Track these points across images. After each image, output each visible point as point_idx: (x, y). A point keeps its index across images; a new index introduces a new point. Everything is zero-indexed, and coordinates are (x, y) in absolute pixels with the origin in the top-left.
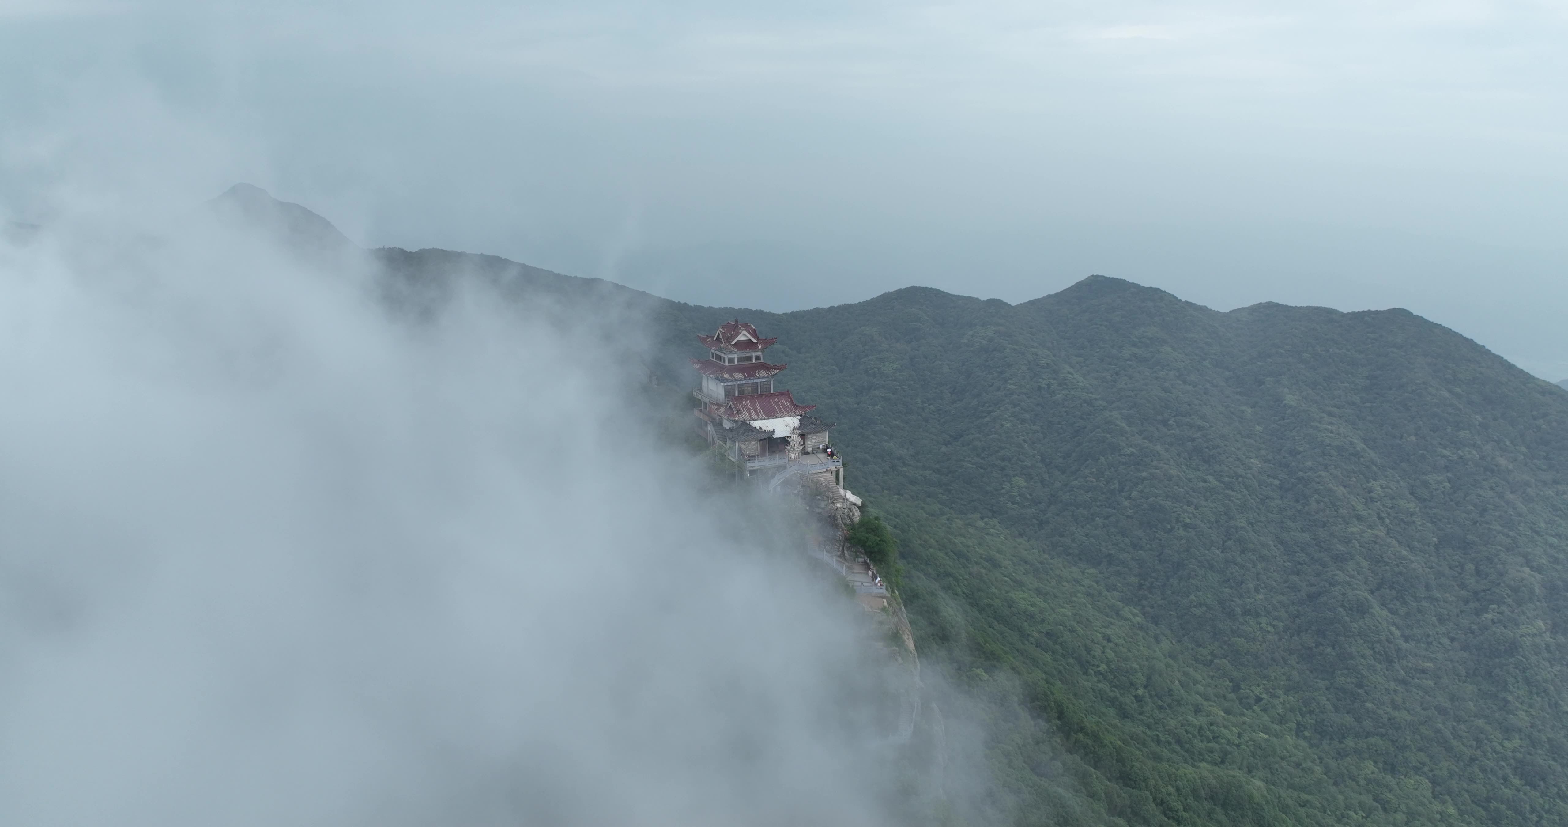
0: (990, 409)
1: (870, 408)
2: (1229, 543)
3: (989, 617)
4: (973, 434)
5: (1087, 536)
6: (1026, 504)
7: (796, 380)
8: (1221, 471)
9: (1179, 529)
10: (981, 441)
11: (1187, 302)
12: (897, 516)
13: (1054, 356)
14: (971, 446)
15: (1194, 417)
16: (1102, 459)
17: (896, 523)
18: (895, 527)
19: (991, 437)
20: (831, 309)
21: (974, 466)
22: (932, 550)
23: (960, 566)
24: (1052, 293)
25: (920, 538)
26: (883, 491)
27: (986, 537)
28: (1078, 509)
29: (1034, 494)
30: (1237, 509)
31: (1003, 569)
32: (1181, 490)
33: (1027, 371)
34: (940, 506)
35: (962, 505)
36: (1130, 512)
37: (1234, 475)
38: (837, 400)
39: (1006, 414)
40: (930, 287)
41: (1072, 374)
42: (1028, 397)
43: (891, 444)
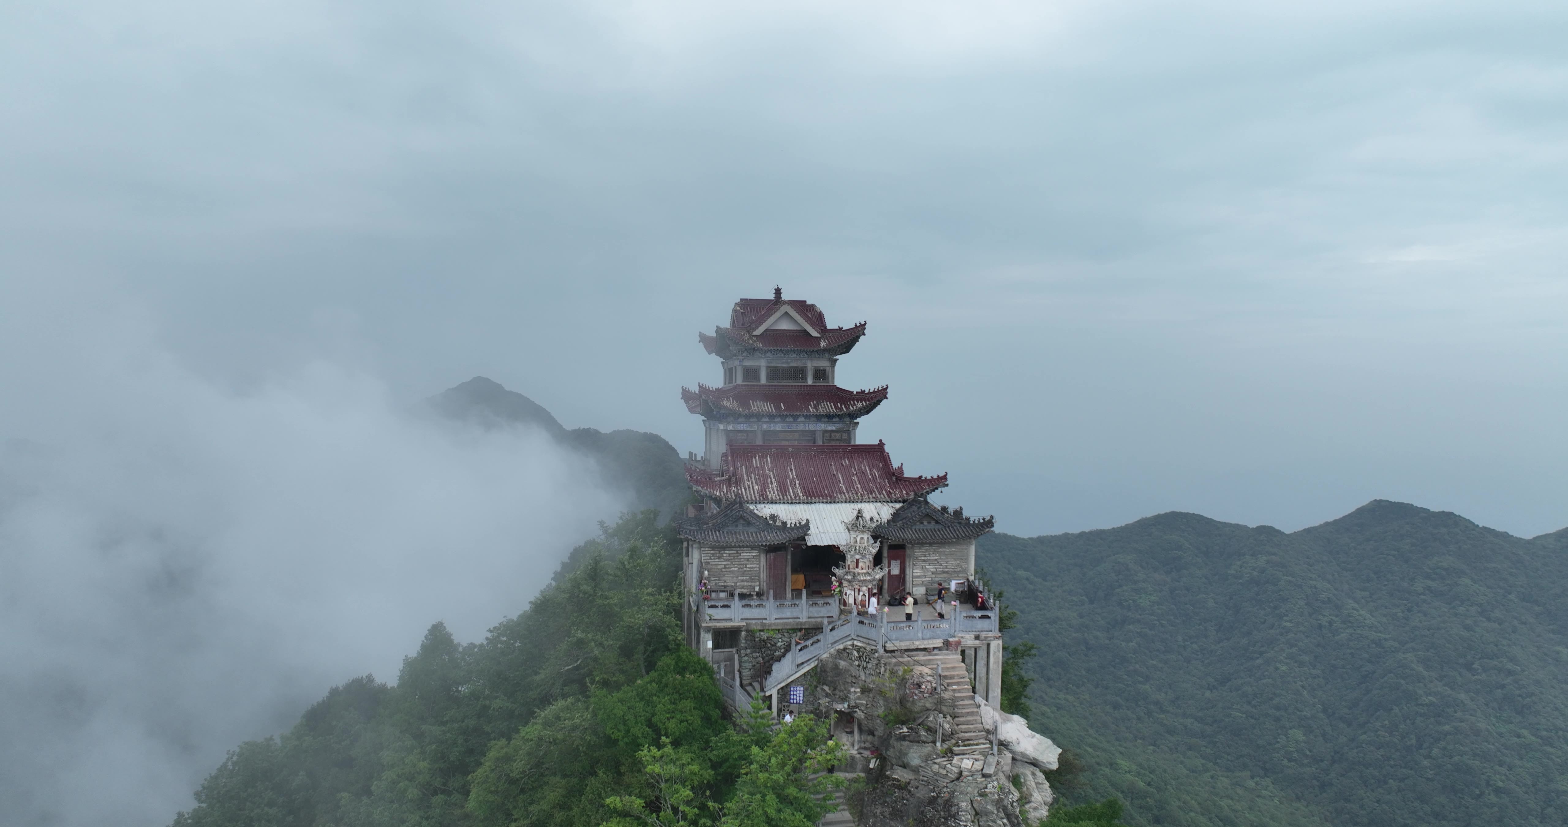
0: (1262, 649)
1: (1123, 644)
2: (1550, 810)
4: (1242, 678)
5: (1378, 802)
6: (1306, 761)
7: (1040, 610)
8: (1538, 724)
9: (1489, 794)
10: (1251, 686)
11: (1484, 528)
13: (1336, 589)
14: (1240, 692)
15: (1502, 659)
16: (1396, 710)
17: (1150, 779)
18: (1149, 784)
19: (1264, 681)
20: (1082, 534)
21: (1244, 716)
22: (1192, 814)
24: (1330, 520)
25: (1179, 799)
26: (1136, 740)
27: (1258, 800)
28: (1367, 768)
29: (1314, 751)
30: (1557, 770)
32: (1492, 747)
33: (1305, 606)
34: (1204, 762)
35: (1228, 760)
36: (1430, 774)
37: (1552, 728)
38: (1086, 635)
39: (1281, 656)
40: (1192, 512)
41: (1358, 611)
42: (1307, 637)
43: (1147, 687)
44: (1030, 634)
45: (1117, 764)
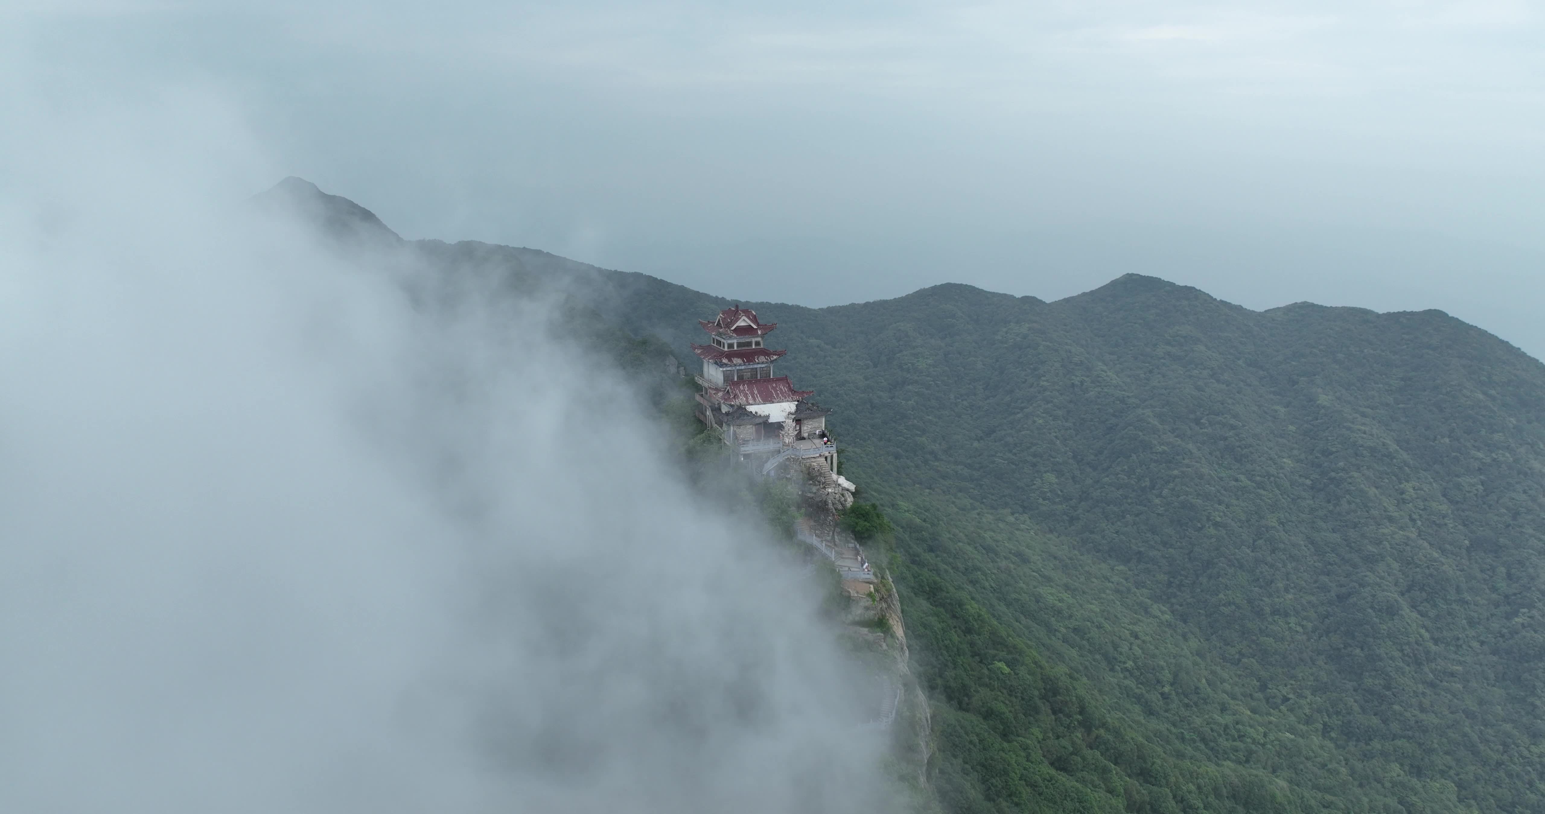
0: (1023, 405)
1: (903, 402)
2: (1260, 542)
3: (1016, 611)
4: (1005, 430)
5: (1117, 532)
6: (1057, 500)
7: (830, 374)
8: (1254, 471)
9: (1209, 527)
10: (1013, 437)
11: (1221, 301)
12: (927, 510)
13: (1088, 353)
14: (1002, 442)
15: (1226, 416)
16: (1134, 457)
17: (925, 517)
18: (925, 521)
19: (1023, 433)
20: (867, 304)
21: (1006, 462)
22: (960, 544)
23: (989, 560)
24: (1087, 290)
25: (949, 532)
26: (914, 485)
27: (1016, 532)
28: (1109, 505)
29: (1065, 491)
30: (1267, 509)
31: (1032, 564)
32: (1213, 489)
33: (1061, 368)
34: (971, 501)
35: (993, 500)
36: (1161, 510)
37: (1265, 474)
38: (871, 395)
39: (1039, 410)
40: (965, 284)
41: (1106, 372)
42: (1061, 394)
43: (924, 439)
44: (822, 396)
45: (897, 505)
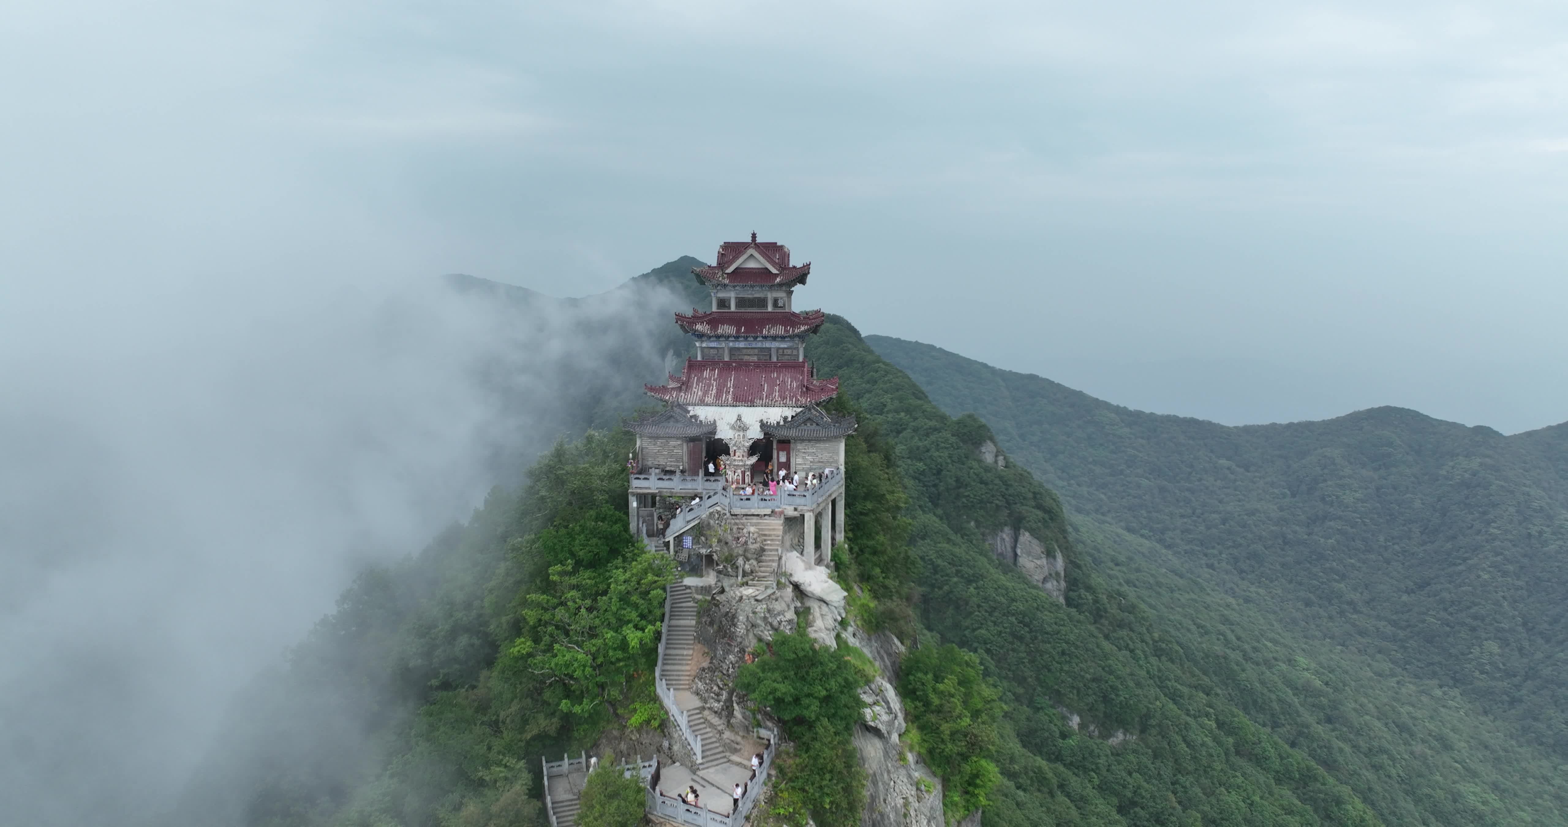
0: (1466, 555)
1: (1322, 540)
4: (1442, 583)
6: (1498, 675)
7: (1239, 501)
10: (1450, 593)
13: (1550, 498)
14: (1438, 598)
19: (1464, 589)
21: (1439, 622)
26: (1324, 640)
27: (1442, 709)
28: (1560, 688)
29: (1509, 665)
33: (1516, 514)
34: (1391, 666)
35: (1418, 667)
38: (1284, 528)
39: (1485, 563)
42: (1514, 545)
43: (1342, 585)
44: (1227, 524)
